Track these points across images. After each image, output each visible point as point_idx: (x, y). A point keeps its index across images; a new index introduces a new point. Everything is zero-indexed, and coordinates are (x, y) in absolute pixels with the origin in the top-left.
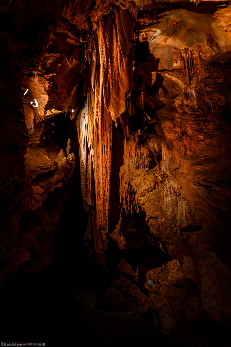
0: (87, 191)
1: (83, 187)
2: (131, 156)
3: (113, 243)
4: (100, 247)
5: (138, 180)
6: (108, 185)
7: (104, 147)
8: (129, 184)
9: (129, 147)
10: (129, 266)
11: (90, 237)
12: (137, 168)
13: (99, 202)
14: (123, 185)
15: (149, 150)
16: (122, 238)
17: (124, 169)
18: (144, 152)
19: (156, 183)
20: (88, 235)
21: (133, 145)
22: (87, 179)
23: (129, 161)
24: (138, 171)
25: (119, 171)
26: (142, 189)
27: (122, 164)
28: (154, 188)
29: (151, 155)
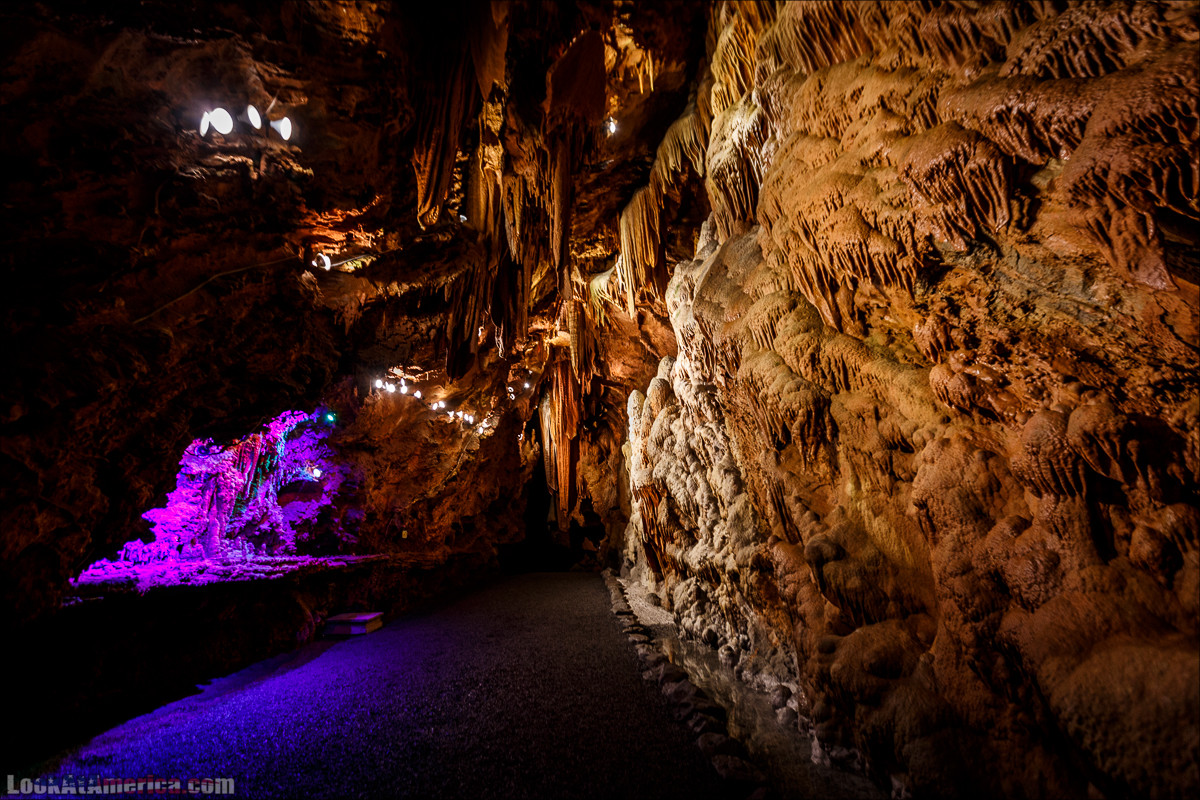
0: (551, 477)
1: (548, 473)
2: (585, 454)
3: (574, 522)
4: (564, 526)
5: (589, 475)
6: (567, 478)
7: (564, 450)
8: (583, 477)
9: (583, 447)
10: (591, 543)
11: (554, 519)
12: (589, 465)
13: (562, 491)
14: (579, 478)
15: (600, 447)
16: (582, 517)
17: (579, 465)
18: (595, 450)
19: (601, 477)
20: (551, 516)
21: (587, 445)
22: (551, 466)
23: (583, 459)
24: (589, 468)
25: (576, 466)
26: (592, 481)
27: (579, 459)
28: (599, 481)
29: (600, 452)
